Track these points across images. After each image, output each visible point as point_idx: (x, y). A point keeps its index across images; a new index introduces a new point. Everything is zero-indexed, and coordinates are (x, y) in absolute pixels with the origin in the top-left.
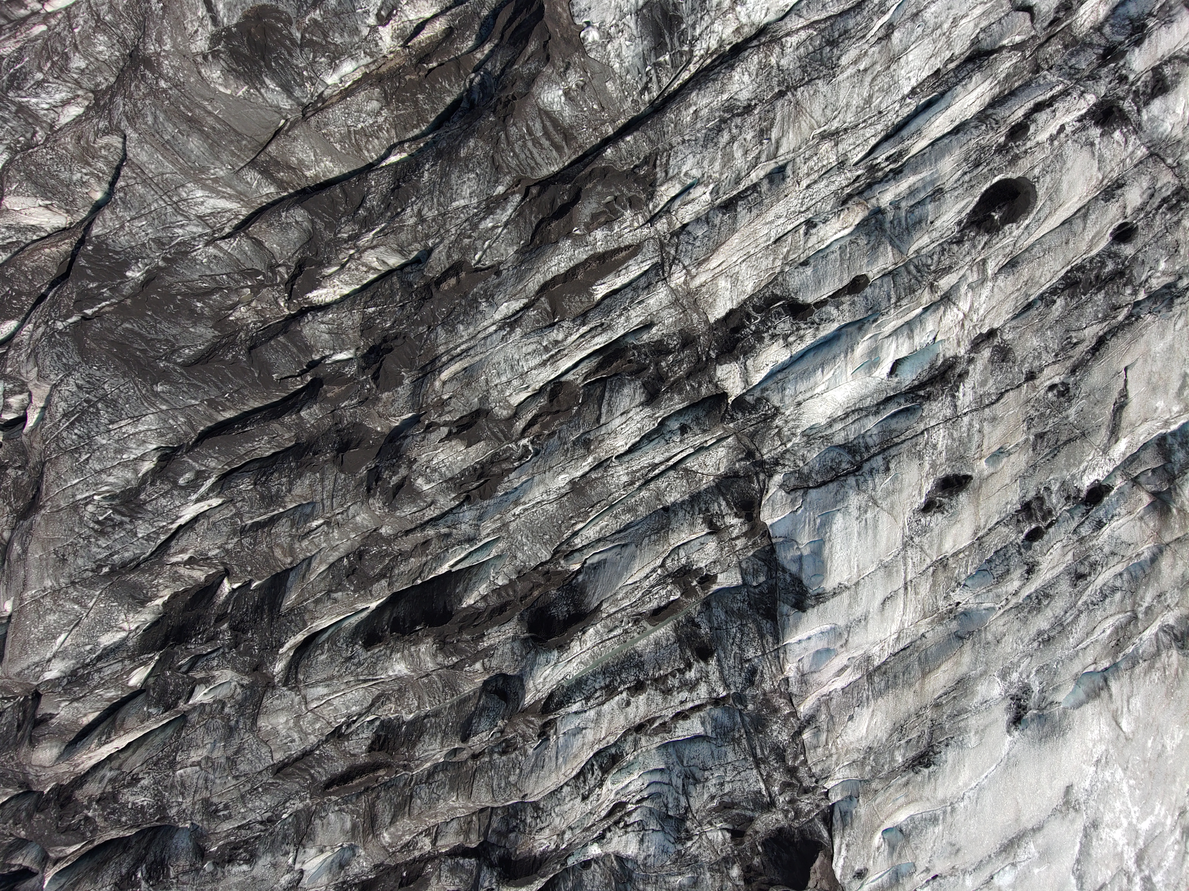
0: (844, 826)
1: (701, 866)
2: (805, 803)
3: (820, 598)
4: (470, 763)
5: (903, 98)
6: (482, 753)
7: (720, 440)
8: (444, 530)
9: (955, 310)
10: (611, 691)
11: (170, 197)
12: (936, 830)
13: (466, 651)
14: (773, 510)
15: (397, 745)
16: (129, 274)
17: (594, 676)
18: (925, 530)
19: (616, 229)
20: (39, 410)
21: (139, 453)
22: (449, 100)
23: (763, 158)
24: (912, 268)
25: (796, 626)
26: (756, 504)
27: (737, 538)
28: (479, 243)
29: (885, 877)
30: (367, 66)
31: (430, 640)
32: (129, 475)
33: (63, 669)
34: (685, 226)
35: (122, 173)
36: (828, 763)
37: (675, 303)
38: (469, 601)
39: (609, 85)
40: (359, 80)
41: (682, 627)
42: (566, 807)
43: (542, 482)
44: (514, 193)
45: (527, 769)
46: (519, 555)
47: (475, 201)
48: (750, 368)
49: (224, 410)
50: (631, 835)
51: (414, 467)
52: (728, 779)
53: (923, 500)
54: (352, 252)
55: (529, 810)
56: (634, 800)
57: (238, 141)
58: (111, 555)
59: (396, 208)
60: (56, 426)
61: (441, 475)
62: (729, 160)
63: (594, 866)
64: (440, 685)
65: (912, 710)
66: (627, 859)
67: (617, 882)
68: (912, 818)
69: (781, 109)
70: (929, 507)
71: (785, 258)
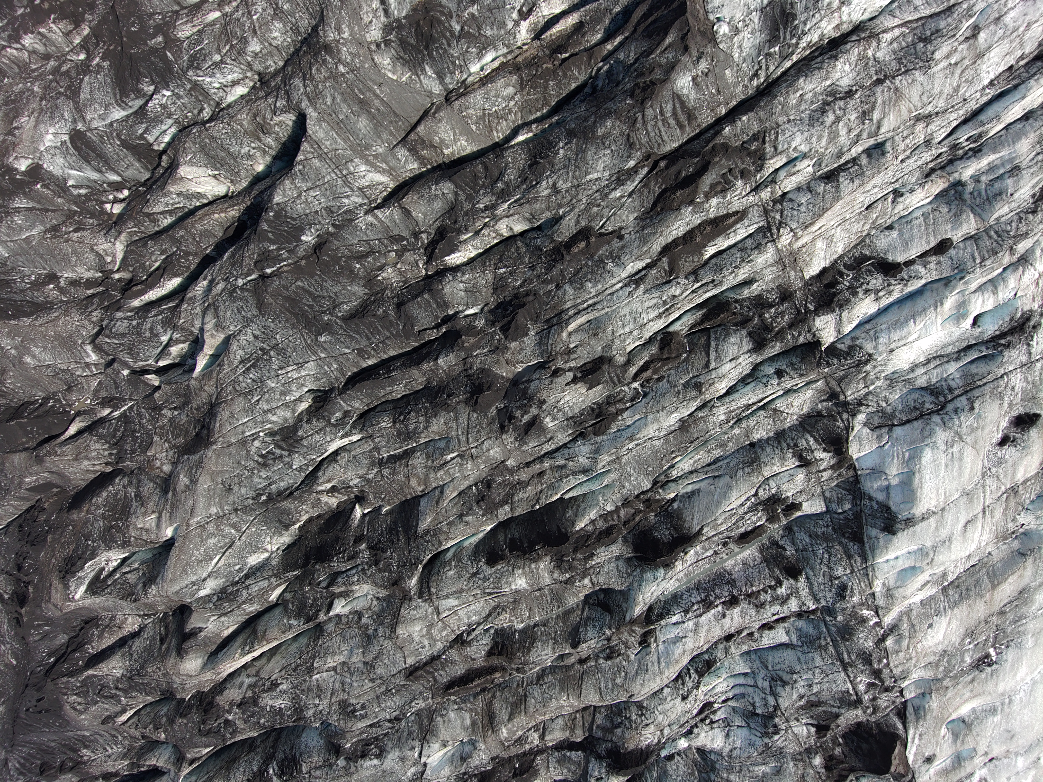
0: (918, 719)
1: (785, 757)
2: (884, 701)
3: (910, 522)
4: (577, 667)
5: (983, 89)
6: (588, 659)
7: (808, 384)
8: (560, 462)
9: (1032, 270)
10: (708, 605)
11: (341, 171)
12: (995, 719)
13: (577, 569)
14: (861, 445)
15: (514, 651)
16: (303, 238)
17: (688, 591)
18: (1000, 462)
19: (729, 197)
20: (208, 357)
21: (297, 395)
22: (573, 86)
23: (865, 135)
24: (992, 233)
25: (886, 547)
26: (844, 440)
27: (824, 470)
28: (606, 212)
29: (948, 761)
30: (505, 55)
31: (548, 558)
32: (288, 414)
33: (215, 587)
34: (784, 194)
35: (302, 148)
36: (907, 666)
37: (780, 262)
38: (580, 525)
39: (728, 72)
40: (497, 69)
41: (767, 549)
42: (668, 706)
43: (656, 420)
44: (643, 166)
45: (632, 672)
46: (627, 484)
47: (607, 174)
48: (844, 319)
49: (368, 358)
50: (717, 731)
51: (544, 407)
52: (816, 681)
53: (1000, 435)
54: (487, 220)
55: (633, 708)
56: (720, 701)
57: (396, 122)
58: (270, 484)
59: (532, 181)
60: (234, 370)
61: (564, 413)
62: (834, 138)
63: (677, 758)
64: (549, 598)
65: (982, 618)
66: (711, 751)
67: (699, 771)
68: (974, 710)
69: (881, 94)
70: (1004, 441)
71: (873, 223)
